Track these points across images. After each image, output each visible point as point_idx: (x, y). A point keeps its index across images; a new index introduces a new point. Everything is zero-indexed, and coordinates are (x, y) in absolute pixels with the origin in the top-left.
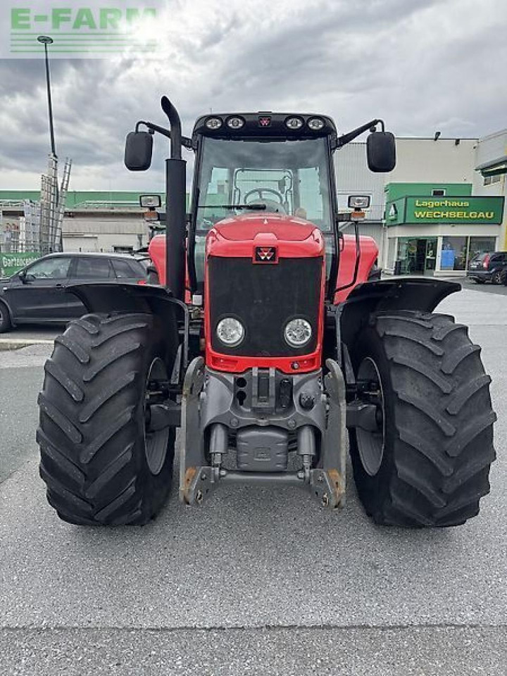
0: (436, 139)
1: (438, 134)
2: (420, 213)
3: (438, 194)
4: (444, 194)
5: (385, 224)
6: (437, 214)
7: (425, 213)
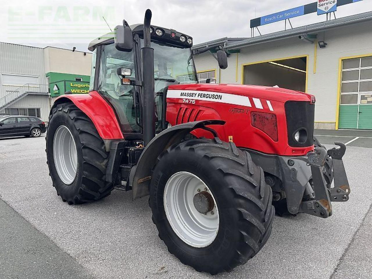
0: (74, 51)
1: (75, 48)
2: (74, 90)
3: (78, 80)
4: (82, 81)
5: (50, 95)
6: (83, 91)
7: (76, 90)
